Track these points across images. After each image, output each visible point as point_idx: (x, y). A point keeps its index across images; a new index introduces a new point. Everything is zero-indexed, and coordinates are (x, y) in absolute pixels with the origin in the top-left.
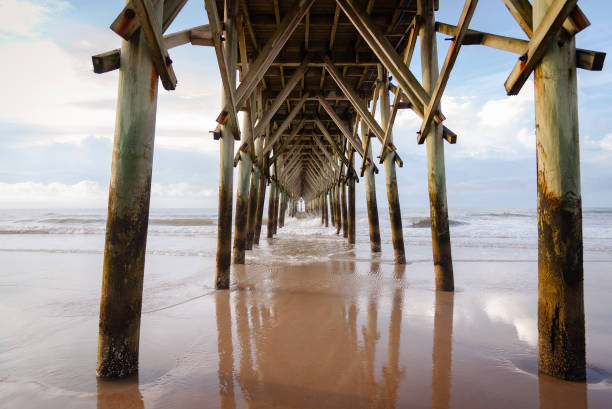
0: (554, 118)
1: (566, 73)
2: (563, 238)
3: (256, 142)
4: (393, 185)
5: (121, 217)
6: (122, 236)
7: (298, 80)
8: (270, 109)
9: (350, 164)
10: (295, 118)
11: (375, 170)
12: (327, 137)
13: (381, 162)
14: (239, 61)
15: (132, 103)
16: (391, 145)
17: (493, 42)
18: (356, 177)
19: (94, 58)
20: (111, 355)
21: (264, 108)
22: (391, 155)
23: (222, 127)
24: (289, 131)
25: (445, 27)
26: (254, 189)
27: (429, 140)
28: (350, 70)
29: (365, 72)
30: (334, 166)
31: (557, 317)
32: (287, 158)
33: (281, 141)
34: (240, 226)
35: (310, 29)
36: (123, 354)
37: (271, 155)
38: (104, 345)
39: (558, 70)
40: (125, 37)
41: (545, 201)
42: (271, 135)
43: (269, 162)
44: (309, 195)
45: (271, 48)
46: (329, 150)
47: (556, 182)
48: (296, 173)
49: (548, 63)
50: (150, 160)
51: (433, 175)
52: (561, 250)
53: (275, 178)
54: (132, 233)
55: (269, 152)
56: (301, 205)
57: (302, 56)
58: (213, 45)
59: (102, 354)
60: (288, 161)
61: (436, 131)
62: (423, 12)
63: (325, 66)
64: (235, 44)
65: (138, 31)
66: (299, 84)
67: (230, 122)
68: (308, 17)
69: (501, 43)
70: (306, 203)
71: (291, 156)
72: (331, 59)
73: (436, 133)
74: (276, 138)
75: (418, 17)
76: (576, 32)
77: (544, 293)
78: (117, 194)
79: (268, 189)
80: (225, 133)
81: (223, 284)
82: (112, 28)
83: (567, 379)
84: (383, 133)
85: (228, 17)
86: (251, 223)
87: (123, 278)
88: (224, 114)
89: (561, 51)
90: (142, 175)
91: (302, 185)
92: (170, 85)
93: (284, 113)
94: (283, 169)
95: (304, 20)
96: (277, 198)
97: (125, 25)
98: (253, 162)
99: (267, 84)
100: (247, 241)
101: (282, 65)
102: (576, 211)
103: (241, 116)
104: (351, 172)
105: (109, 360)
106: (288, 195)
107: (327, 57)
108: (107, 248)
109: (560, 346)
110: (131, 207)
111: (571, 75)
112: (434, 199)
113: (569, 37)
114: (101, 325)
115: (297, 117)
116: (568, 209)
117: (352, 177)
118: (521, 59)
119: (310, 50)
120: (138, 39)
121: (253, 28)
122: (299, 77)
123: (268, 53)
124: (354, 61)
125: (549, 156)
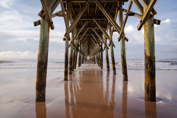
0: (148, 36)
1: (151, 25)
2: (150, 66)
3: (75, 41)
4: (112, 52)
5: (41, 61)
6: (41, 66)
7: (86, 24)
8: (79, 31)
9: (101, 46)
10: (86, 34)
11: (108, 48)
12: (95, 39)
13: (109, 46)
14: (70, 19)
15: (43, 34)
16: (112, 41)
17: (136, 15)
18: (103, 50)
19: (34, 23)
20: (39, 95)
21: (77, 31)
22: (112, 44)
23: (66, 37)
24: (84, 37)
25: (125, 10)
26: (74, 54)
27: (121, 40)
28: (100, 20)
29: (105, 21)
30: (97, 47)
31: (149, 86)
32: (84, 44)
33: (82, 40)
34: (71, 64)
35: (89, 10)
36: (42, 95)
37: (79, 44)
38: (37, 93)
39: (149, 24)
40: (42, 17)
41: (146, 57)
42: (79, 38)
43: (78, 46)
44: (90, 55)
45: (78, 16)
46: (96, 42)
47: (149, 52)
48: (87, 49)
49: (147, 23)
50: (48, 47)
51: (122, 50)
52: (150, 69)
53: (80, 50)
54: (44, 65)
55: (79, 43)
56: (88, 58)
57: (87, 17)
58: (63, 16)
59: (37, 95)
60: (84, 45)
61: (123, 38)
62: (119, 6)
63: (94, 20)
64: (69, 15)
65: (45, 16)
66: (87, 24)
67: (68, 36)
68: (89, 7)
69: (138, 16)
70: (90, 57)
71: (85, 44)
72: (95, 18)
73: (123, 39)
74: (81, 39)
75: (118, 7)
76: (153, 15)
77: (146, 80)
78: (40, 56)
79: (78, 53)
80: (66, 39)
81: (66, 79)
82: (38, 15)
83: (151, 101)
84: (109, 38)
85: (67, 8)
86: (74, 63)
87: (41, 76)
88: (66, 34)
89: (150, 20)
90: (46, 51)
91: (88, 52)
92: (53, 28)
93: (83, 32)
94: (83, 48)
95: (87, 8)
96: (81, 56)
97: (42, 14)
98: (74, 46)
99: (78, 25)
100: (73, 68)
101: (82, 20)
102: (153, 60)
103: (71, 34)
104: (102, 48)
105: (38, 97)
106: (84, 55)
107: (94, 17)
108: (38, 69)
109: (149, 93)
110: (43, 59)
111: (153, 26)
112: (122, 56)
113: (152, 16)
114: (36, 88)
115: (86, 33)
116: (151, 59)
117: (102, 50)
118: (140, 21)
119: (89, 15)
120: (45, 18)
121: (74, 10)
122: (87, 22)
123: (78, 18)
124: (102, 18)
125: (147, 46)
